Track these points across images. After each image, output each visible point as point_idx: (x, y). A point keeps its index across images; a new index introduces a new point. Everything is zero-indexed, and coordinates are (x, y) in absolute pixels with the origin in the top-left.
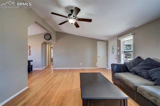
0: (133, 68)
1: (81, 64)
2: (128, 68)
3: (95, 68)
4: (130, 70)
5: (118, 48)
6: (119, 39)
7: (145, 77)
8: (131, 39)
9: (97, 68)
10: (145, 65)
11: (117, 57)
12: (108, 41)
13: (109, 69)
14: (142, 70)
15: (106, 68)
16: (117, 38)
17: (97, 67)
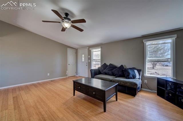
0: (104, 71)
1: (48, 74)
2: (101, 72)
3: (65, 77)
4: (102, 72)
5: (89, 57)
6: (90, 49)
7: (111, 75)
8: (99, 51)
9: (67, 77)
10: (110, 68)
11: (87, 64)
12: (78, 49)
13: (79, 76)
14: (109, 71)
15: (76, 75)
16: (88, 48)
17: (67, 75)
